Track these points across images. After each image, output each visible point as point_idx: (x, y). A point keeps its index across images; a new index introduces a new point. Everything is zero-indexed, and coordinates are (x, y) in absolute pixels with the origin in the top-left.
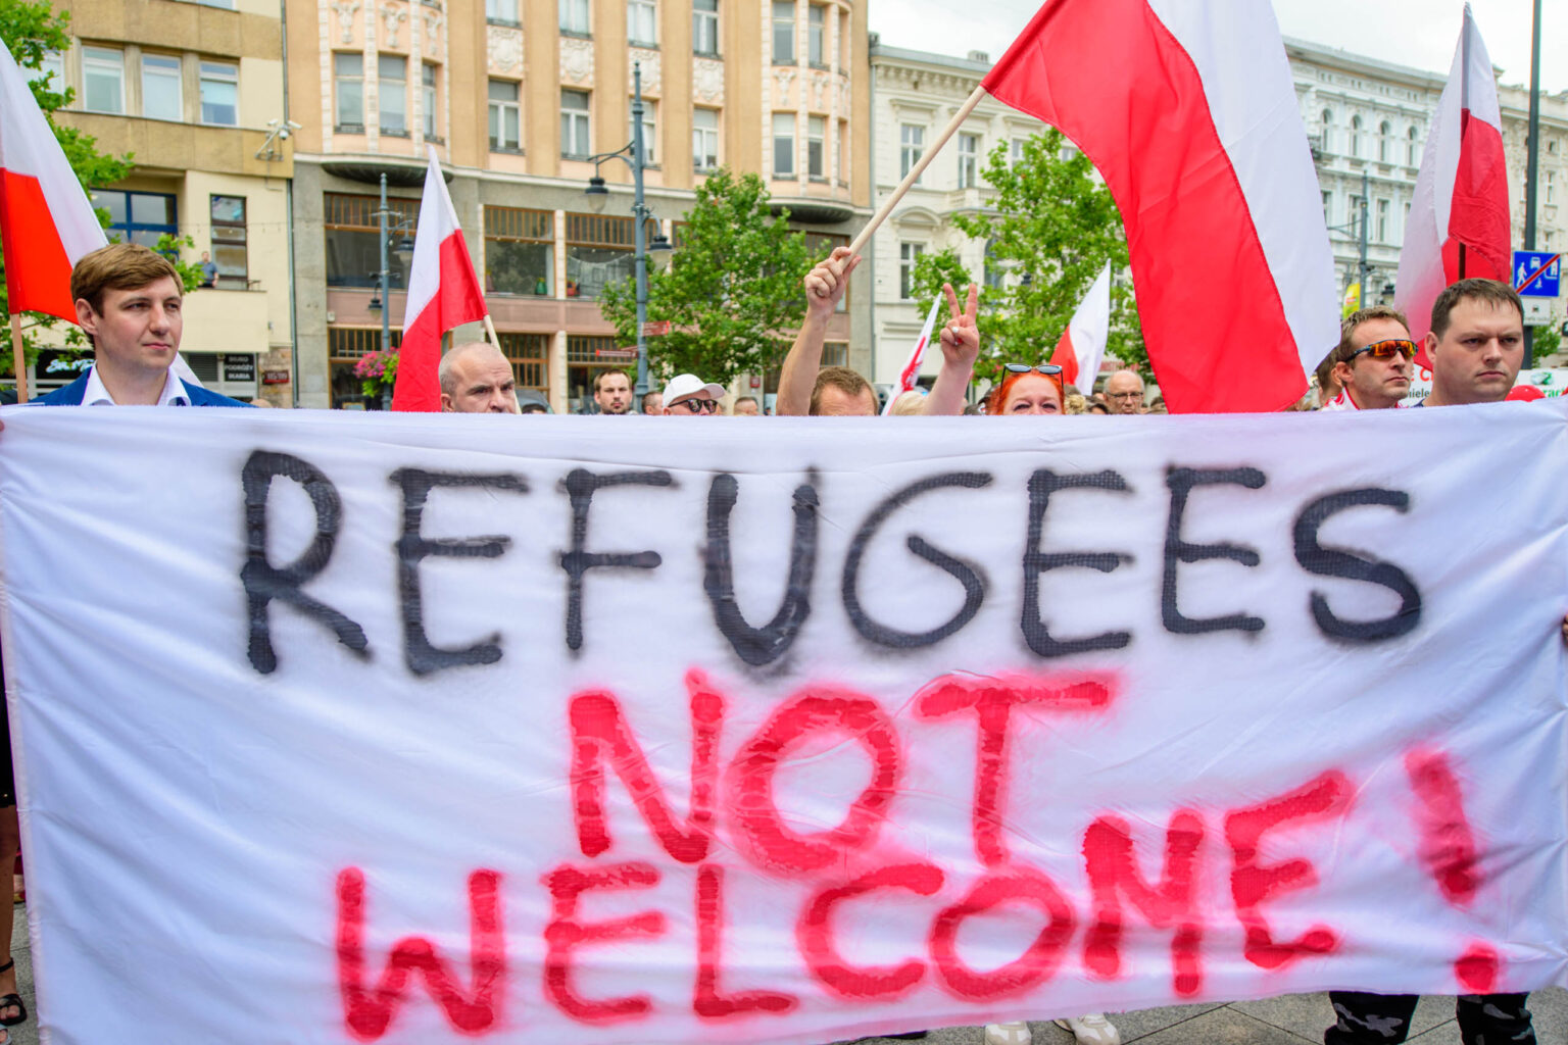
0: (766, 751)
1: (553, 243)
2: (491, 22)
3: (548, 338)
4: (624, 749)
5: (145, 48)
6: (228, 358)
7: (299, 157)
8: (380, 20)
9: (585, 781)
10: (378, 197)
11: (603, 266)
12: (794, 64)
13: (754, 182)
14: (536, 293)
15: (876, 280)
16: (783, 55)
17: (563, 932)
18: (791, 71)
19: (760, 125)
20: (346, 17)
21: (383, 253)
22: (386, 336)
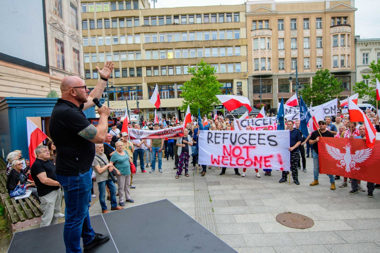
0: (234, 149)
1: (290, 84)
2: (279, 50)
4: (226, 149)
5: (228, 63)
7: (249, 75)
8: (261, 53)
9: (224, 151)
10: (260, 80)
12: (338, 46)
13: (328, 70)
14: (287, 92)
16: (335, 45)
17: (223, 159)
18: (337, 48)
19: (330, 58)
20: (256, 54)
21: (261, 89)
22: (261, 101)
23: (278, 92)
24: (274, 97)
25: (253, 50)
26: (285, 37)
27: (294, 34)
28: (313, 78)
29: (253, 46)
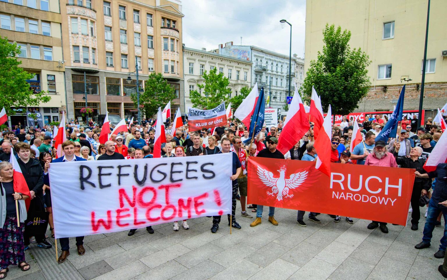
0: (141, 194)
1: (120, 85)
2: (106, 40)
3: (120, 104)
4: (125, 195)
5: (31, 44)
6: (52, 108)
7: (66, 67)
8: (83, 40)
9: (121, 198)
10: (84, 75)
11: (131, 89)
12: (168, 50)
13: (160, 74)
14: (117, 95)
15: (185, 92)
16: (166, 49)
17: (118, 217)
18: (168, 52)
19: (162, 62)
20: (75, 39)
21: (85, 88)
22: (87, 104)
23: (106, 95)
24: (101, 100)
25: (70, 32)
26: (113, 25)
27: (124, 25)
28: (145, 81)
29: (69, 26)
